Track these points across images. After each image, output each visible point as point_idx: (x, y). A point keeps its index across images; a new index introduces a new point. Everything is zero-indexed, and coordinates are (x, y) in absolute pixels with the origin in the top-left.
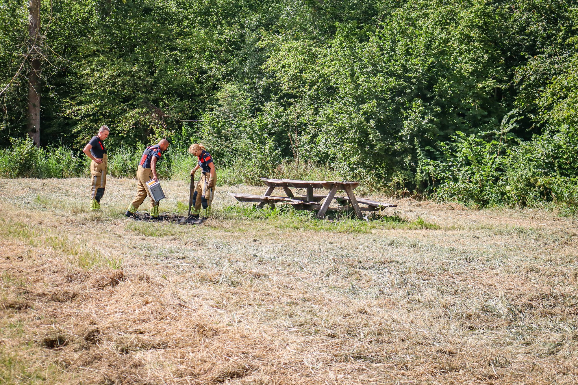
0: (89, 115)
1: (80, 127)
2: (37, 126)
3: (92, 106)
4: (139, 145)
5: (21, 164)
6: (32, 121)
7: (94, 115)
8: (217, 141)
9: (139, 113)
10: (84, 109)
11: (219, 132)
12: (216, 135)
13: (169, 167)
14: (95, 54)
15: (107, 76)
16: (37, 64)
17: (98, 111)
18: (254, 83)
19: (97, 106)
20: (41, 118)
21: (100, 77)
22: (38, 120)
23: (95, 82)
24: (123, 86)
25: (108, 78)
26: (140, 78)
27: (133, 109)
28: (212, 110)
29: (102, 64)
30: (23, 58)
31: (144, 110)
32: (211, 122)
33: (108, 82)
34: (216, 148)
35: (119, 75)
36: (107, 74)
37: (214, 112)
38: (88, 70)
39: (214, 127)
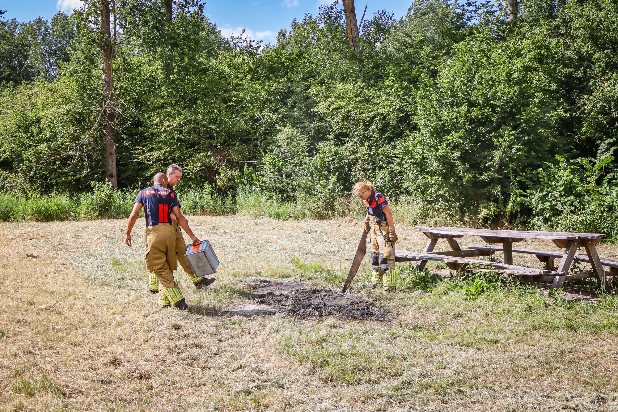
0: (161, 160)
1: (152, 170)
2: (114, 172)
3: (163, 151)
4: (206, 184)
5: (100, 207)
6: (110, 168)
7: (165, 159)
8: (278, 178)
9: (204, 157)
10: (156, 154)
11: (280, 170)
12: (277, 173)
13: (235, 202)
14: (162, 107)
15: (175, 125)
16: (112, 117)
17: (168, 156)
18: (305, 126)
19: (166, 152)
20: (117, 165)
21: (168, 126)
22: (115, 166)
23: (165, 131)
24: (189, 133)
25: (176, 126)
26: (204, 126)
27: (199, 153)
28: (272, 151)
29: (169, 115)
30: (100, 112)
31: (209, 154)
32: (272, 162)
33: (175, 130)
34: (278, 185)
35: (185, 124)
36: (175, 123)
37: (274, 153)
38: (157, 120)
39: (274, 166)
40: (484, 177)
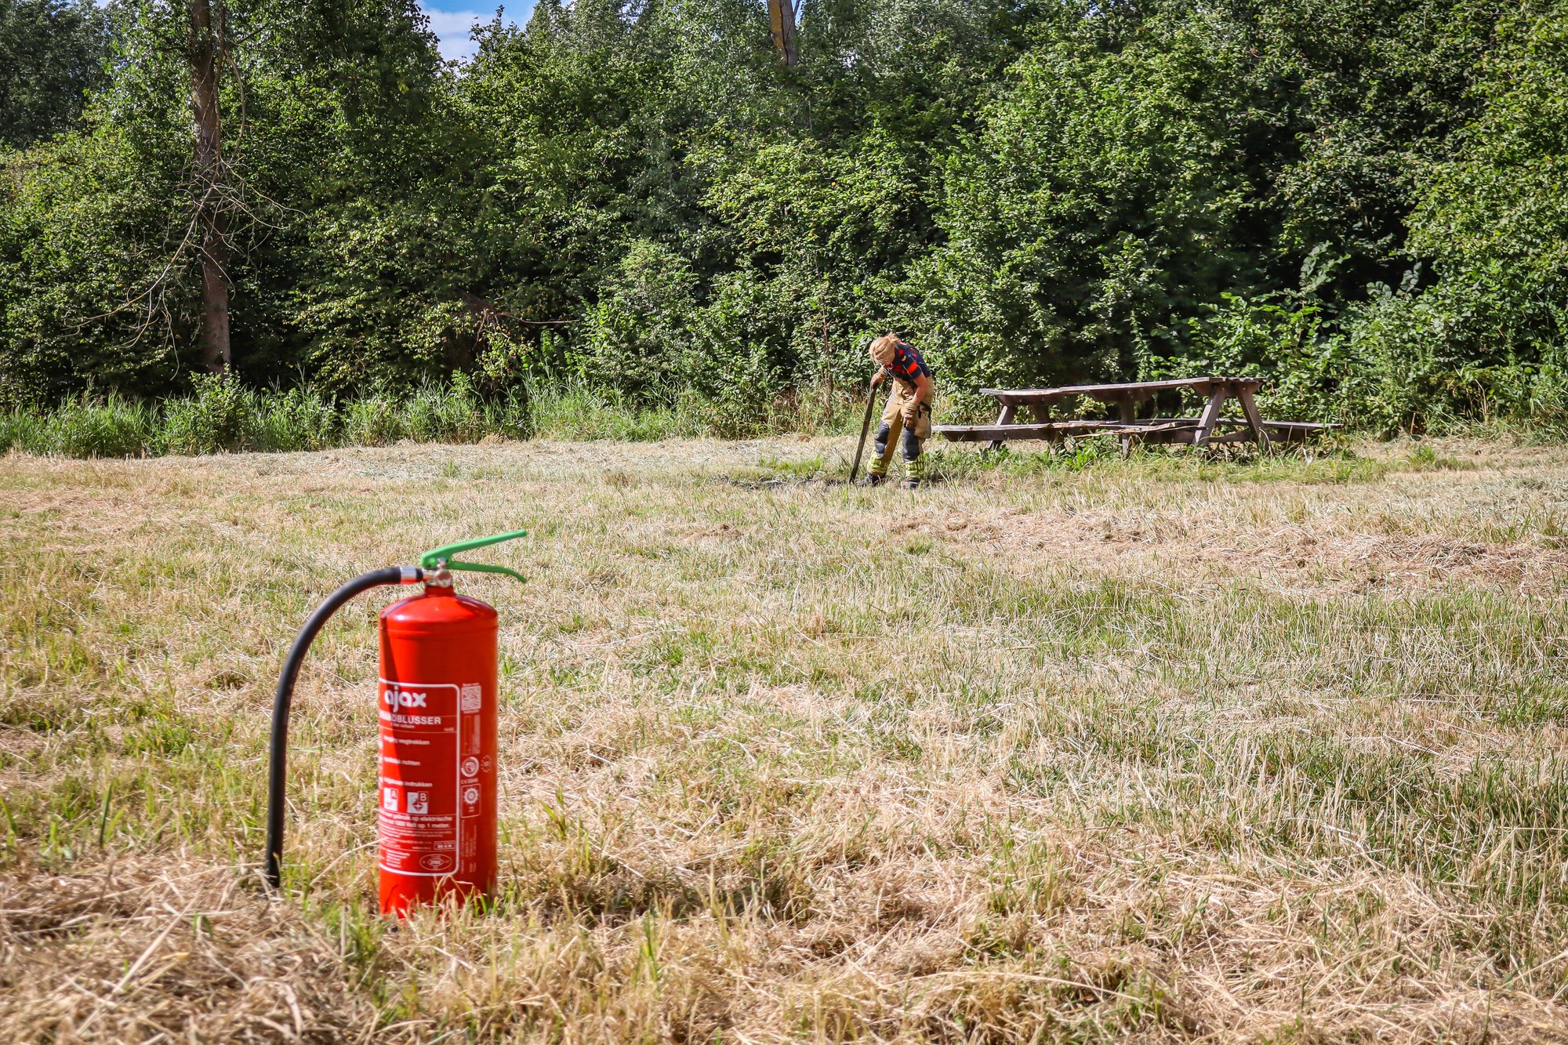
0: (344, 321)
1: (325, 346)
2: (226, 352)
3: (350, 301)
4: (457, 375)
6: (216, 342)
7: (355, 320)
8: (628, 358)
9: (448, 311)
10: (335, 306)
11: (631, 338)
12: (625, 345)
13: (525, 415)
14: (342, 196)
15: (377, 238)
16: (222, 222)
17: (363, 311)
19: (359, 302)
20: (231, 336)
21: (362, 242)
22: (226, 339)
23: (353, 253)
24: (410, 257)
25: (380, 243)
26: (441, 239)
27: (434, 304)
28: (610, 295)
29: (363, 216)
30: (195, 210)
31: (460, 304)
32: (613, 321)
33: (377, 251)
34: (629, 372)
35: (400, 237)
36: (378, 233)
37: (616, 299)
38: (334, 228)
39: (618, 331)
40: (1087, 334)
